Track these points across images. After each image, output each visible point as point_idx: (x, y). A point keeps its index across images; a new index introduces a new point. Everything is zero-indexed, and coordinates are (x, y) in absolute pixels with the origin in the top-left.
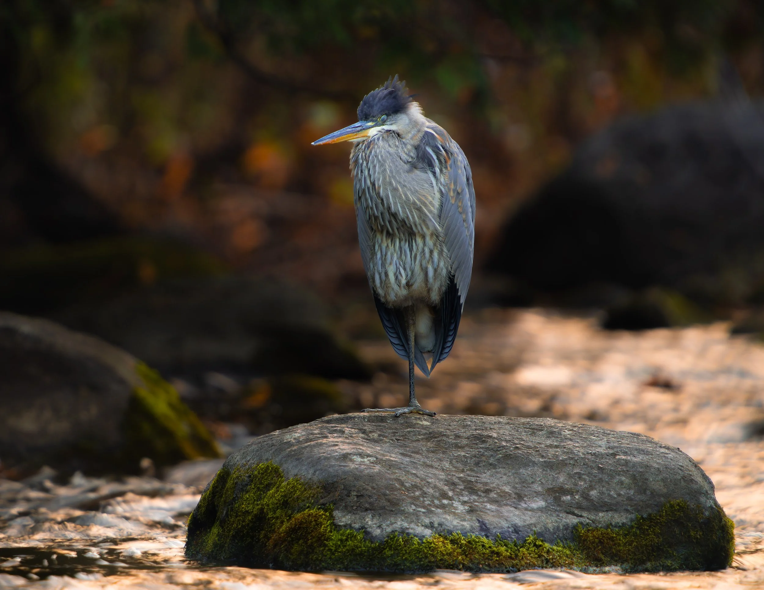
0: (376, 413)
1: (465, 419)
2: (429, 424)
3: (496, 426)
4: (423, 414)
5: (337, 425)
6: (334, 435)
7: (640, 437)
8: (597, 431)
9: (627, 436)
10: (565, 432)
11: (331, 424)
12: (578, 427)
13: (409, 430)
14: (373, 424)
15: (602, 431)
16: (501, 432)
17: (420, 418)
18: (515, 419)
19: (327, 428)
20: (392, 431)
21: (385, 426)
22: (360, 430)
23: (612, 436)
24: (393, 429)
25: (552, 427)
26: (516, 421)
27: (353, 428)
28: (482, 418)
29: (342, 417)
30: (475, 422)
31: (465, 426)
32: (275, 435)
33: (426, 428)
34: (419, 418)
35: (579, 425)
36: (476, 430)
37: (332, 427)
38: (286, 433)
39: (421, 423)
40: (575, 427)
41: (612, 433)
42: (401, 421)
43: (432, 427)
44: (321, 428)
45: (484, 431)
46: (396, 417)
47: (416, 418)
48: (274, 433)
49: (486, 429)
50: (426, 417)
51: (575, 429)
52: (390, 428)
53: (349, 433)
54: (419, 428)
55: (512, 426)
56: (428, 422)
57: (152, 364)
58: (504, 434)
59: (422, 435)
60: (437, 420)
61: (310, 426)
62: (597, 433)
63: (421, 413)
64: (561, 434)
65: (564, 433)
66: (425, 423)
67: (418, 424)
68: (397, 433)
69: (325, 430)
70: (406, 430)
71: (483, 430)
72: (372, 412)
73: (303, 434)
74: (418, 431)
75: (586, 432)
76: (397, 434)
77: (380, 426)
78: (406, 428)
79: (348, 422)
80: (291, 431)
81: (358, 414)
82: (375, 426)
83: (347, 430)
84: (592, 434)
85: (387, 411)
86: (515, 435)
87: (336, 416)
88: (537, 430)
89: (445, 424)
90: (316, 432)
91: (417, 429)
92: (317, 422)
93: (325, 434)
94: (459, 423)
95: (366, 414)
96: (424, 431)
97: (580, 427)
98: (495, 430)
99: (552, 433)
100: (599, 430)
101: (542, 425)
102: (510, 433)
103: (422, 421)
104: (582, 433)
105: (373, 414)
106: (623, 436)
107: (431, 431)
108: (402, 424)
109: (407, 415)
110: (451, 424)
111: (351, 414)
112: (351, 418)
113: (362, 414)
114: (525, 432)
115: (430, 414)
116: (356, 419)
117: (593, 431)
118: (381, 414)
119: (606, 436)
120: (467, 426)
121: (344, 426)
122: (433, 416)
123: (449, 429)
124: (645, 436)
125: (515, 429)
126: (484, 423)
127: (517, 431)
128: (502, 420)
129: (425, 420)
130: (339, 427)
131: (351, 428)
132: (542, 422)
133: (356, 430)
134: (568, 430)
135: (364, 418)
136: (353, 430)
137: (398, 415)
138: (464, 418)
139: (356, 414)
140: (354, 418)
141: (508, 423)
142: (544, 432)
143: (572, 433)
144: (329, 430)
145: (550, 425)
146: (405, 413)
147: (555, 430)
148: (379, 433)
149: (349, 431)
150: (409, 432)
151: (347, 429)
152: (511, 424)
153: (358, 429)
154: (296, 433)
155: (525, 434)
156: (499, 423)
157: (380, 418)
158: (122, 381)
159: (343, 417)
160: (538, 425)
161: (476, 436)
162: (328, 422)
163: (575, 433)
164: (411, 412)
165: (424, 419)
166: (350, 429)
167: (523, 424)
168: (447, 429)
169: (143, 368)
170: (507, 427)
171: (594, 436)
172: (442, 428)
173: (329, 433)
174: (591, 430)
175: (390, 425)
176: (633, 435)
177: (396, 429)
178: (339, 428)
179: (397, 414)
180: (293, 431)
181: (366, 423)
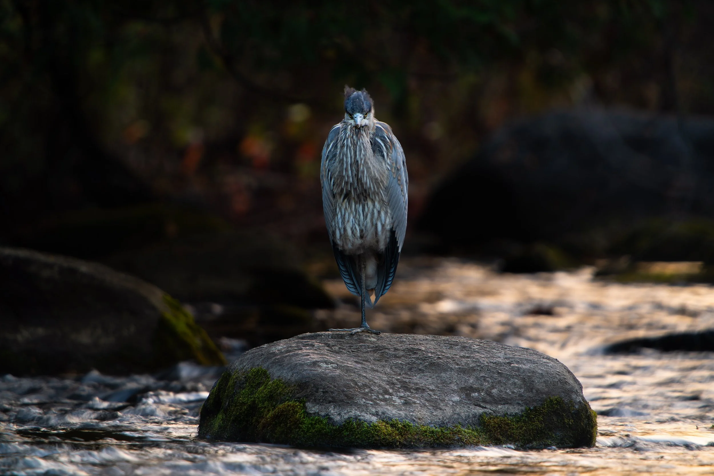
1: (402, 337)
2: (375, 340)
3: (424, 342)
4: (371, 333)
5: (309, 341)
6: (306, 347)
7: (528, 351)
8: (497, 346)
9: (519, 350)
10: (474, 346)
11: (304, 340)
12: (483, 343)
13: (361, 344)
15: (501, 346)
16: (428, 346)
17: (369, 336)
19: (301, 343)
20: (348, 345)
21: (344, 342)
22: (326, 344)
23: (508, 350)
24: (349, 344)
25: (464, 343)
27: (320, 343)
28: (414, 336)
29: (313, 335)
30: (409, 339)
31: (401, 342)
32: (264, 347)
33: (373, 343)
34: (368, 336)
35: (485, 341)
36: (410, 344)
37: (305, 342)
38: (272, 346)
39: (370, 339)
40: (481, 343)
41: (508, 348)
42: (355, 338)
43: (378, 342)
44: (297, 343)
46: (352, 335)
47: (366, 336)
48: (264, 346)
49: (417, 344)
50: (373, 335)
51: (481, 345)
52: (348, 343)
53: (318, 346)
54: (368, 343)
55: (436, 342)
56: (375, 338)
58: (430, 348)
59: (370, 348)
60: (381, 337)
61: (290, 341)
62: (497, 348)
64: (471, 348)
65: (474, 347)
66: (373, 339)
67: (367, 340)
68: (352, 346)
69: (300, 345)
70: (359, 345)
71: (415, 345)
72: (334, 331)
73: (284, 347)
74: (367, 345)
75: (489, 347)
76: (352, 348)
77: (340, 341)
78: (358, 343)
79: (317, 338)
80: (276, 345)
81: (324, 332)
82: (336, 341)
84: (494, 348)
86: (437, 349)
87: (308, 334)
88: (453, 345)
89: (387, 340)
90: (293, 345)
92: (295, 338)
93: (300, 347)
94: (397, 340)
95: (330, 333)
96: (372, 345)
97: (485, 343)
98: (423, 345)
99: (464, 347)
100: (499, 346)
101: (457, 342)
102: (434, 347)
104: (486, 347)
106: (516, 349)
107: (377, 345)
108: (356, 340)
109: (360, 333)
110: (392, 340)
111: (319, 333)
112: (319, 335)
113: (327, 333)
114: (445, 346)
115: (376, 333)
116: (323, 337)
117: (494, 346)
119: (504, 350)
120: (403, 342)
121: (314, 341)
123: (390, 344)
124: (532, 350)
125: (438, 344)
126: (415, 340)
127: (439, 346)
129: (373, 337)
131: (319, 343)
132: (457, 339)
133: (323, 345)
134: (476, 345)
135: (329, 335)
137: (353, 334)
139: (323, 333)
140: (322, 335)
141: (433, 340)
142: (459, 347)
143: (479, 347)
144: (303, 344)
146: (358, 332)
147: (467, 345)
148: (339, 346)
150: (361, 346)
151: (316, 344)
152: (435, 341)
153: (324, 344)
154: (280, 346)
155: (445, 348)
156: (427, 339)
157: (340, 336)
158: (153, 308)
159: (314, 335)
160: (454, 342)
161: (409, 350)
162: (303, 338)
163: (482, 348)
164: (363, 332)
166: (318, 344)
169: (169, 298)
170: (432, 342)
171: (495, 350)
172: (385, 343)
173: (303, 346)
174: (493, 345)
175: (347, 341)
176: (523, 349)
177: (352, 344)
179: (352, 333)
181: (330, 339)
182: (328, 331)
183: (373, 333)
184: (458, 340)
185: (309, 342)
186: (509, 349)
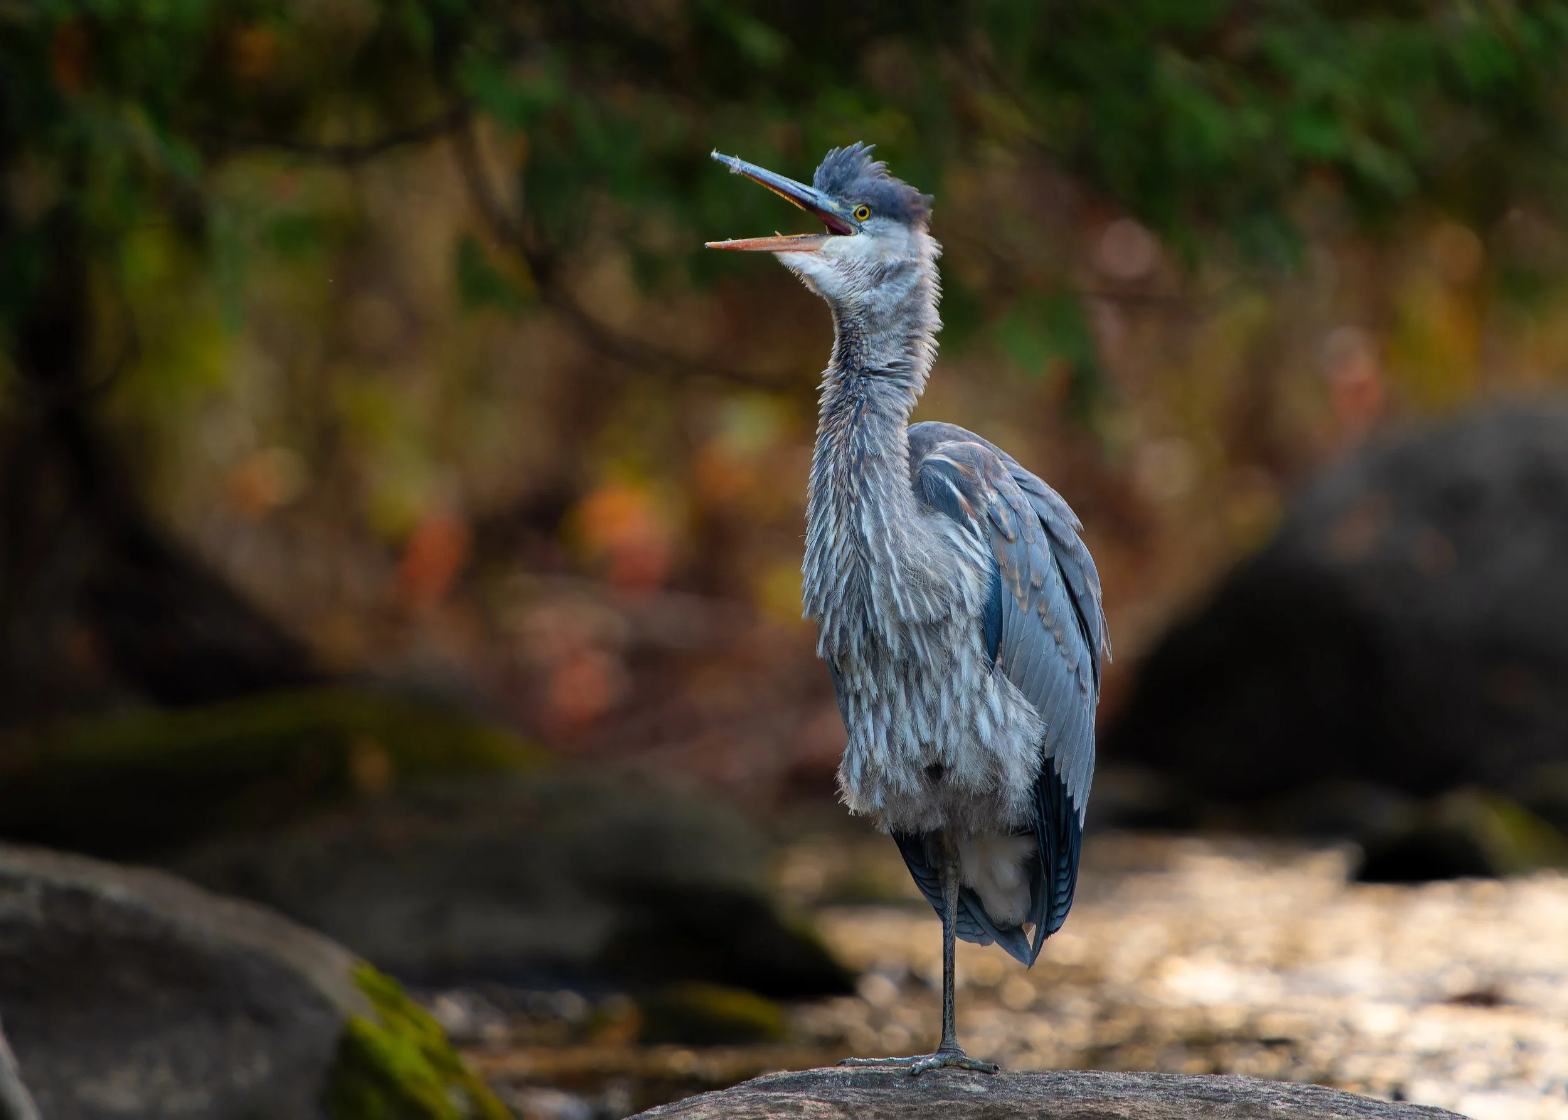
0: (869, 1068)
1: (1061, 1079)
2: (983, 1089)
3: (1127, 1094)
4: (971, 1069)
5: (785, 1095)
6: (779, 1114)
7: (1436, 1115)
8: (1344, 1102)
9: (1409, 1113)
10: (1275, 1104)
11: (773, 1091)
12: (1304, 1093)
13: (940, 1102)
14: (865, 1090)
15: (1355, 1102)
16: (1139, 1105)
17: (964, 1077)
18: (1167, 1077)
19: (764, 1100)
20: (903, 1106)
21: (889, 1096)
22: (835, 1103)
23: (1378, 1112)
24: (905, 1102)
25: (1247, 1094)
26: (1171, 1082)
27: (820, 1101)
28: (1098, 1075)
29: (797, 1076)
30: (1082, 1084)
31: (1060, 1095)
32: (653, 1116)
33: (978, 1097)
34: (962, 1078)
35: (1307, 1089)
36: (1084, 1101)
37: (776, 1098)
38: (676, 1111)
39: (965, 1087)
40: (1298, 1093)
41: (1377, 1106)
42: (923, 1083)
43: (991, 1096)
44: (752, 1101)
45: (1102, 1104)
46: (913, 1075)
47: (956, 1077)
48: (652, 1113)
49: (1106, 1098)
50: (976, 1076)
51: (1296, 1098)
52: (900, 1100)
53: (812, 1111)
54: (962, 1099)
55: (1161, 1092)
56: (982, 1085)
57: (386, 966)
58: (1145, 1111)
59: (968, 1113)
60: (1001, 1081)
61: (729, 1096)
62: (1345, 1107)
63: (967, 1066)
64: (1267, 1110)
65: (1274, 1107)
66: (975, 1088)
67: (959, 1090)
68: (916, 1109)
69: (761, 1106)
70: (935, 1104)
71: (1099, 1102)
72: (861, 1064)
73: (713, 1114)
74: (960, 1106)
75: (1321, 1104)
76: (914, 1113)
77: (879, 1095)
78: (933, 1100)
79: (809, 1086)
80: (689, 1108)
81: (832, 1069)
82: (868, 1094)
83: (808, 1105)
84: (1333, 1109)
85: (893, 1063)
86: (1167, 1112)
87: (784, 1074)
88: (1215, 1100)
89: (1019, 1089)
90: (740, 1109)
91: (958, 1102)
92: (743, 1087)
93: (761, 1113)
94: (1048, 1088)
95: (848, 1070)
96: (972, 1106)
97: (1307, 1094)
98: (1126, 1101)
99: (1247, 1107)
100: (1349, 1101)
101: (1226, 1091)
102: (1159, 1108)
103: (968, 1084)
104: (1312, 1106)
105: (863, 1070)
106: (1401, 1111)
107: (988, 1104)
108: (925, 1090)
109: (936, 1071)
110: (1032, 1090)
111: (816, 1070)
112: (815, 1078)
113: (840, 1070)
114: (1190, 1105)
115: (985, 1069)
116: (827, 1081)
117: (1335, 1102)
118: (881, 1070)
119: (1365, 1113)
120: (1064, 1093)
121: (800, 1096)
122: (991, 1074)
123: (1026, 1101)
124: (1449, 1112)
125: (1168, 1098)
126: (1102, 1087)
127: (1174, 1103)
128: (1139, 1081)
129: (975, 1082)
130: (790, 1097)
131: (816, 1100)
132: (1225, 1084)
133: (828, 1105)
134: (1283, 1101)
135: (844, 1077)
136: (821, 1104)
137: (917, 1072)
138: (1059, 1075)
139: (827, 1070)
140: (823, 1077)
141: (1153, 1087)
142: (1230, 1106)
143: (1291, 1107)
144: (769, 1104)
145: (1244, 1089)
146: (931, 1067)
147: (1254, 1101)
148: (876, 1110)
149: (813, 1106)
150: (941, 1108)
151: (807, 1102)
152: (1161, 1089)
153: (830, 1102)
154: (700, 1111)
155: (1189, 1109)
156: (1135, 1086)
157: (879, 1078)
158: (322, 1003)
159: (800, 1077)
160: (1216, 1091)
161: (1084, 1115)
162: (767, 1087)
163: (1298, 1107)
164: (945, 1065)
165: (973, 1079)
166: (814, 1103)
167: (1186, 1087)
168: (1022, 1101)
169: (368, 973)
170: (1152, 1094)
171: (1339, 1113)
172: (1011, 1098)
173: (768, 1110)
174: (1331, 1099)
175: (899, 1092)
176: (1421, 1109)
177: (913, 1101)
178: (790, 1101)
179: (914, 1070)
180: (692, 1107)
181: (848, 1089)
182: (843, 1063)
183: (975, 1070)
184: (1226, 1087)
185: (787, 1098)
186: (1379, 1109)
